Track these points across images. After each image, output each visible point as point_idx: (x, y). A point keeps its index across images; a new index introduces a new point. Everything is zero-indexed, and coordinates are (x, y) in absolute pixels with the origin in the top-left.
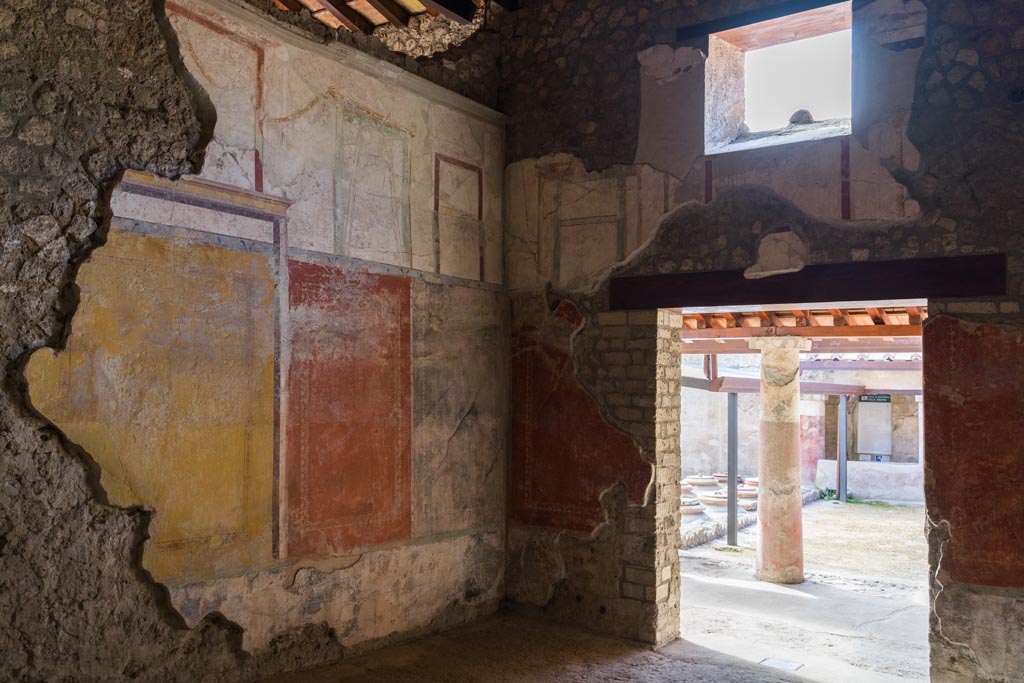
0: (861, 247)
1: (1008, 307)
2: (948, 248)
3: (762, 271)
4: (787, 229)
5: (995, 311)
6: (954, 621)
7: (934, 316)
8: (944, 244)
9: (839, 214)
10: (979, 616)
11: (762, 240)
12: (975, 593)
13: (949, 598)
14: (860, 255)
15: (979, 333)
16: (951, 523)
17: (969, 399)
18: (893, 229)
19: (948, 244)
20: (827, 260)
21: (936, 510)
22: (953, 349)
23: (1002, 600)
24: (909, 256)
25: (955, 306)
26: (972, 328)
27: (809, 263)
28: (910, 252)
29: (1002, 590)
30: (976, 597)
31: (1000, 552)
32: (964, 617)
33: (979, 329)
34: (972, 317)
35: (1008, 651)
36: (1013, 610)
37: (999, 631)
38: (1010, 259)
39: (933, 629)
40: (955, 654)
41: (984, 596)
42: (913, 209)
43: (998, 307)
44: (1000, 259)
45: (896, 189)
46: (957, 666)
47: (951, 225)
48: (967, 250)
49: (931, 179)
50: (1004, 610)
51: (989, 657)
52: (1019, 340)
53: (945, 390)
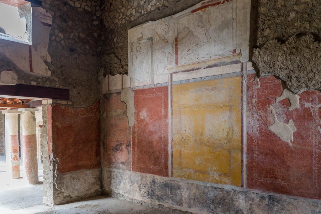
0: (34, 81)
1: (70, 103)
2: (57, 86)
3: (2, 83)
4: (11, 70)
5: (67, 104)
6: (59, 184)
7: (54, 104)
8: (56, 84)
9: (29, 70)
10: (65, 181)
11: (2, 72)
12: (64, 175)
13: (59, 178)
14: (34, 83)
15: (65, 109)
16: (59, 159)
17: (63, 126)
18: (43, 78)
19: (57, 85)
20: (24, 83)
21: (55, 156)
22: (59, 113)
23: (70, 175)
24: (47, 86)
25: (59, 101)
26: (63, 107)
27: (18, 83)
28: (47, 85)
29: (69, 173)
30: (64, 176)
31: (69, 164)
32: (62, 182)
33: (65, 108)
34: (63, 105)
35: (71, 187)
36: (72, 177)
37: (69, 182)
38: (70, 91)
39: (54, 188)
40: (59, 192)
41: (66, 175)
42: (49, 73)
43: (67, 103)
44: (68, 90)
45: (45, 67)
46: (60, 195)
47: (57, 79)
48: (61, 87)
49: (53, 66)
50: (70, 177)
51: (67, 190)
52: (73, 111)
53: (57, 124)
